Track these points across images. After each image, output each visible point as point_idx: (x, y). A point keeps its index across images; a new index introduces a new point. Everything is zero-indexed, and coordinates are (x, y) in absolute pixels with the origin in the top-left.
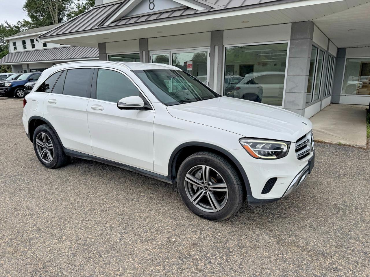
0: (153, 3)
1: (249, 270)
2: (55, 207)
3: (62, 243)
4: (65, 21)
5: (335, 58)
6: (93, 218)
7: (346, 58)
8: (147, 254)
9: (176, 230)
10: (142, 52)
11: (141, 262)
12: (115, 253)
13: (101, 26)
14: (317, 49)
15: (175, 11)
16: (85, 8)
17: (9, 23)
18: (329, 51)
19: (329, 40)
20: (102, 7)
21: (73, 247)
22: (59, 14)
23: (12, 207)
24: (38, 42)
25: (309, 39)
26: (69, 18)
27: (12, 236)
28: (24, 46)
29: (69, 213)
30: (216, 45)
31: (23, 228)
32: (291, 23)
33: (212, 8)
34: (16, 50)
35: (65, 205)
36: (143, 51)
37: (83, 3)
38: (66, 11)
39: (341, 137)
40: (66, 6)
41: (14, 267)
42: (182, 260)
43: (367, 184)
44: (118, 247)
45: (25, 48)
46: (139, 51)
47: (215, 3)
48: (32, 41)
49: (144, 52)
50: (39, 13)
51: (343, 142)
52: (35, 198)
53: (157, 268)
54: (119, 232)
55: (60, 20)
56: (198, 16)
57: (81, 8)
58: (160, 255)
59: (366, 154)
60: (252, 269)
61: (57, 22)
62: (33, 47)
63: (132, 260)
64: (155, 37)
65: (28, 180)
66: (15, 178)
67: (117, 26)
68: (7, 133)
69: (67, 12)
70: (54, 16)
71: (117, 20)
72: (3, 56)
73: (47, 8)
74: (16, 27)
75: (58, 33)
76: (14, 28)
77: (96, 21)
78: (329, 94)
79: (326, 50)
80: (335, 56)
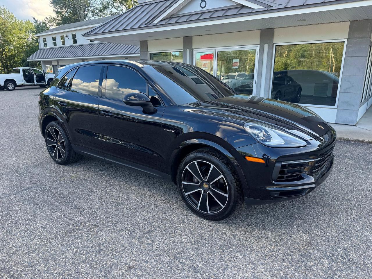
0: (204, 1)
10: (185, 50)
15: (229, 9)
17: (36, 20)
20: (145, 5)
22: (85, 10)
24: (68, 38)
25: (368, 38)
30: (266, 44)
33: (271, 6)
34: (47, 46)
38: (91, 7)
45: (55, 44)
46: (183, 49)
47: (273, 2)
48: (63, 38)
49: (188, 50)
50: (64, 9)
56: (255, 15)
57: (104, 4)
62: (63, 43)
64: (200, 36)
67: (166, 25)
69: (92, 9)
70: (80, 12)
71: (166, 18)
73: (73, 4)
74: (43, 23)
75: (103, 31)
76: (41, 24)
77: (143, 19)
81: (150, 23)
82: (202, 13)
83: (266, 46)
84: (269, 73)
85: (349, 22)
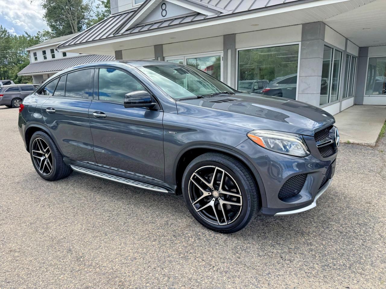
0: (165, 10)
1: (232, 245)
2: (69, 199)
3: (75, 226)
4: (84, 30)
5: (356, 58)
6: (102, 208)
7: (368, 57)
8: (146, 233)
9: (174, 215)
10: (157, 58)
11: (141, 239)
12: (119, 233)
13: (116, 34)
14: (332, 49)
15: (187, 17)
16: (104, 16)
17: (29, 34)
18: (347, 51)
19: (347, 39)
20: (118, 15)
21: (83, 228)
22: (79, 23)
23: (32, 199)
24: (58, 52)
25: (320, 40)
26: (88, 26)
27: (32, 221)
28: (44, 56)
29: (82, 204)
30: (229, 49)
31: (41, 215)
33: (221, 13)
34: (37, 60)
35: (79, 197)
37: (102, 11)
38: (85, 19)
39: (351, 136)
40: (85, 14)
41: (34, 243)
42: (176, 237)
43: (364, 177)
44: (122, 229)
45: (45, 58)
47: (224, 8)
48: (52, 51)
49: (159, 59)
50: (58, 22)
51: (351, 141)
52: (52, 192)
53: (154, 243)
54: (124, 217)
55: (80, 29)
56: (208, 21)
57: (100, 16)
58: (157, 234)
59: (373, 151)
60: (235, 244)
61: (77, 31)
62: (53, 56)
63: (133, 238)
67: (131, 34)
69: (86, 21)
70: (74, 25)
71: (131, 28)
72: (24, 67)
73: (67, 17)
74: (36, 37)
75: (76, 42)
76: (34, 38)
77: (112, 29)
78: (351, 95)
79: (344, 50)
80: (356, 55)
81: (117, 33)
82: (162, 22)
83: (229, 52)
84: (233, 79)
85: (302, 25)
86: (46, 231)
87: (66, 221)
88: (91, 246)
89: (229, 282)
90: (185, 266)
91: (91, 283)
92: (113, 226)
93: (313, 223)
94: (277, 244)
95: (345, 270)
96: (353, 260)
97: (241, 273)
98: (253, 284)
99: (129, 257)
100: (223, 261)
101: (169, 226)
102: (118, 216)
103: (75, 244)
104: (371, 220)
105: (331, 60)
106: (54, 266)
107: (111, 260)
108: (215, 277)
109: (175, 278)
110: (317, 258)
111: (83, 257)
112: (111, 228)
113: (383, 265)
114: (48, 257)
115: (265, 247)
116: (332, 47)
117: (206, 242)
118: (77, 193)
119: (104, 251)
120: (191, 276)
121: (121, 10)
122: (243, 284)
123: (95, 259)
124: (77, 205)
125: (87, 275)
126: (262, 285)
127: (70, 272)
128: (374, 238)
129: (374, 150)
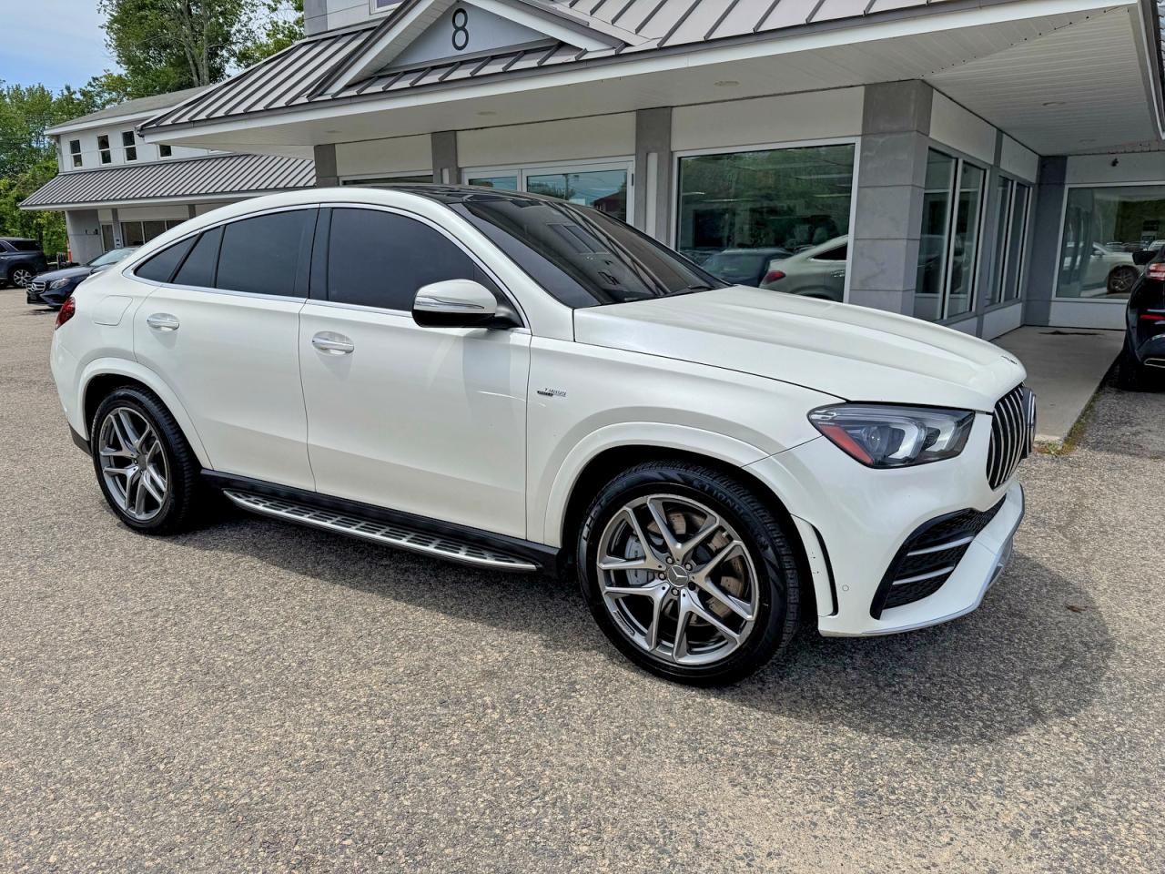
0: (463, 28)
2: (144, 590)
3: (152, 669)
4: (229, 76)
5: (1031, 189)
6: (240, 616)
7: (1067, 187)
8: (361, 693)
10: (439, 171)
11: (343, 709)
12: (282, 691)
13: (317, 94)
14: (953, 161)
15: (526, 52)
16: (291, 35)
18: (1003, 166)
19: (1000, 131)
21: (177, 677)
22: (213, 54)
24: (145, 141)
25: (915, 133)
27: (25, 653)
28: (103, 154)
29: (180, 604)
30: (650, 152)
31: (55, 635)
32: (864, 85)
33: (627, 45)
34: (81, 165)
36: (441, 170)
37: (286, 21)
41: (25, 717)
42: (447, 706)
44: (292, 679)
45: (106, 158)
47: (638, 30)
48: (128, 138)
49: (446, 173)
50: (152, 51)
52: (95, 568)
53: (380, 722)
55: (216, 74)
58: (394, 695)
59: (1054, 465)
61: (206, 78)
62: (132, 154)
63: (321, 706)
64: (474, 129)
65: (82, 527)
66: (49, 522)
67: (361, 98)
68: (40, 406)
70: (199, 60)
71: (362, 79)
74: (84, 94)
75: (194, 116)
77: (304, 82)
78: (1015, 296)
79: (992, 163)
80: (1029, 179)
81: (319, 92)
82: (455, 66)
83: (653, 159)
85: (863, 88)
86: (64, 682)
87: (126, 653)
88: (194, 728)
89: (584, 835)
90: (464, 790)
91: (182, 836)
92: (264, 671)
93: (848, 670)
94: (738, 729)
95: (921, 804)
96: (946, 780)
97: (624, 811)
98: (652, 843)
99: (303, 763)
100: (575, 775)
101: (430, 674)
102: (283, 643)
103: (147, 723)
104: (1018, 663)
105: (950, 191)
106: (79, 784)
107: (248, 769)
108: (546, 820)
109: (429, 821)
110: (844, 772)
111: (165, 761)
112: (258, 676)
113: (1029, 793)
114: (62, 758)
115: (702, 738)
116: (954, 155)
117: (534, 721)
118: (170, 571)
119: (232, 743)
120: (476, 818)
121: (334, 22)
122: (624, 843)
123: (202, 767)
124: (166, 607)
125: (174, 812)
126: (677, 845)
127: (123, 802)
128: (1016, 716)
129: (1058, 461)
